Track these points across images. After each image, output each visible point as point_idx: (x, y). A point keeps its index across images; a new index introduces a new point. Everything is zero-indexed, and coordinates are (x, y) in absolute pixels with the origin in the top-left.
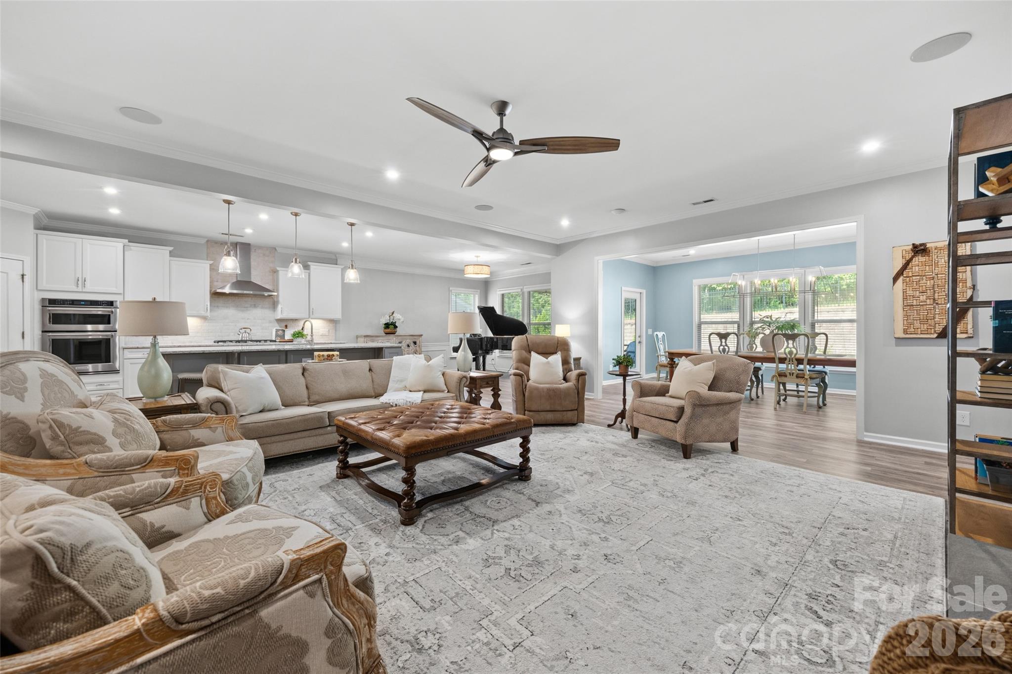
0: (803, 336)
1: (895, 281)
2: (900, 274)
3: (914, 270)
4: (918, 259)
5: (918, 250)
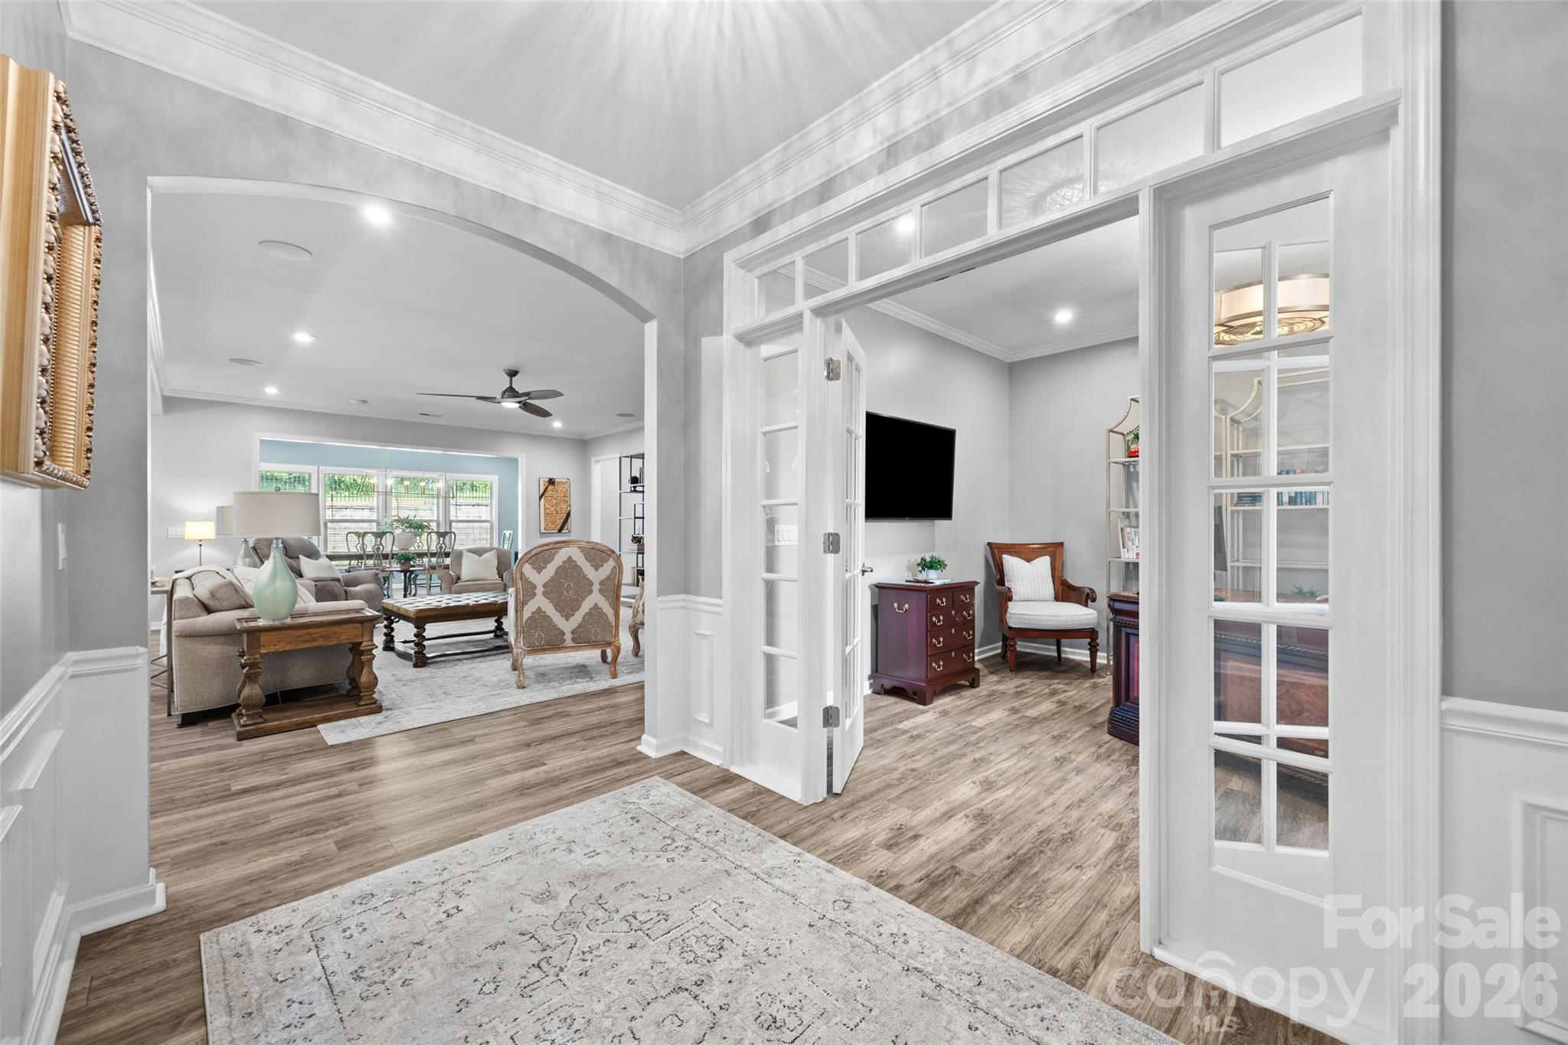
0: (389, 534)
1: (540, 498)
2: (543, 494)
3: (549, 493)
4: (550, 487)
5: (551, 482)
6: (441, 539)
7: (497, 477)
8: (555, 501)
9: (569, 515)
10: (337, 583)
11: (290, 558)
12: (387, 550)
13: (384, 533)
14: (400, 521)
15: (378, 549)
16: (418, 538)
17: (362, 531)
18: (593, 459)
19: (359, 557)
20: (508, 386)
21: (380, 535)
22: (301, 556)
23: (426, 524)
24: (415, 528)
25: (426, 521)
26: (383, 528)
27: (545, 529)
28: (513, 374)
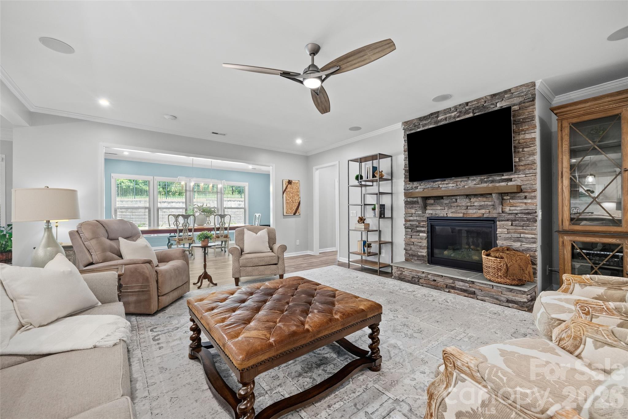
0: (192, 216)
1: (283, 193)
2: (285, 190)
3: (288, 189)
4: (289, 186)
5: (290, 182)
6: (223, 219)
7: (247, 184)
8: (292, 195)
9: (299, 203)
10: (148, 265)
11: (111, 240)
12: (191, 226)
13: (190, 216)
14: (199, 208)
15: (186, 226)
16: (208, 218)
17: (177, 214)
18: (314, 168)
19: (175, 231)
20: (310, 63)
21: (186, 217)
22: (121, 239)
23: (213, 209)
24: (206, 212)
25: (213, 208)
26: (189, 212)
27: (286, 213)
28: (315, 51)
